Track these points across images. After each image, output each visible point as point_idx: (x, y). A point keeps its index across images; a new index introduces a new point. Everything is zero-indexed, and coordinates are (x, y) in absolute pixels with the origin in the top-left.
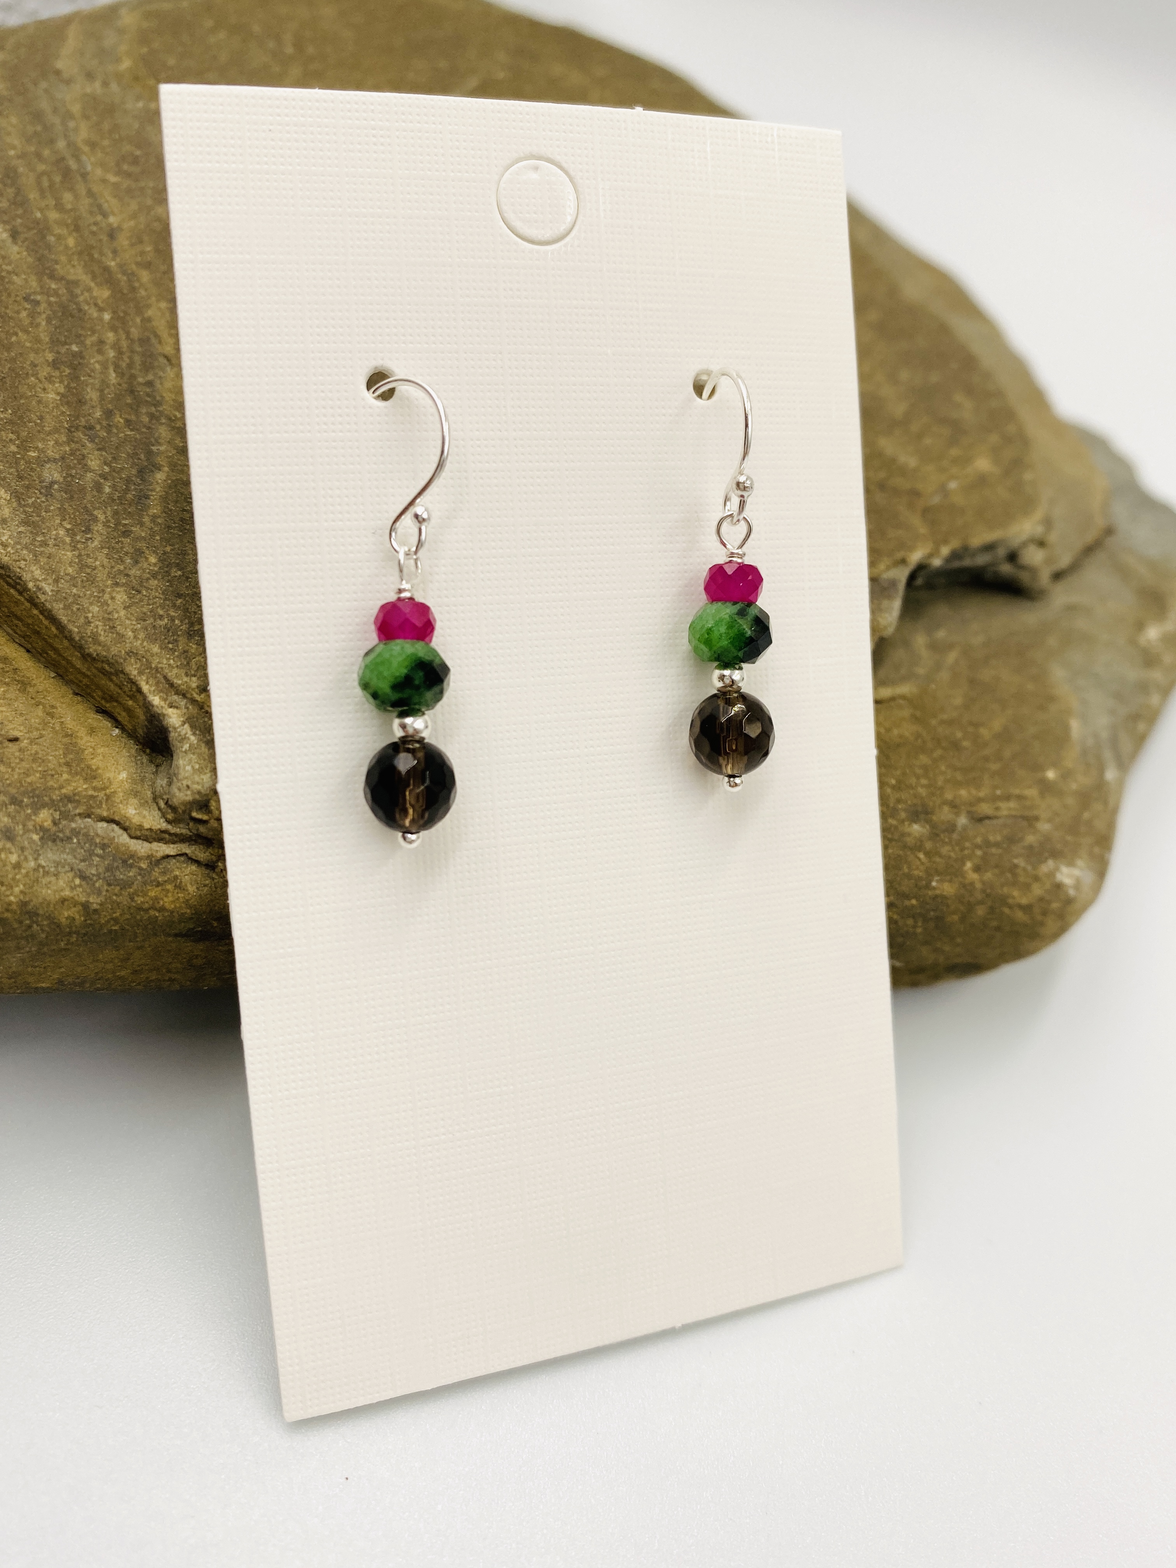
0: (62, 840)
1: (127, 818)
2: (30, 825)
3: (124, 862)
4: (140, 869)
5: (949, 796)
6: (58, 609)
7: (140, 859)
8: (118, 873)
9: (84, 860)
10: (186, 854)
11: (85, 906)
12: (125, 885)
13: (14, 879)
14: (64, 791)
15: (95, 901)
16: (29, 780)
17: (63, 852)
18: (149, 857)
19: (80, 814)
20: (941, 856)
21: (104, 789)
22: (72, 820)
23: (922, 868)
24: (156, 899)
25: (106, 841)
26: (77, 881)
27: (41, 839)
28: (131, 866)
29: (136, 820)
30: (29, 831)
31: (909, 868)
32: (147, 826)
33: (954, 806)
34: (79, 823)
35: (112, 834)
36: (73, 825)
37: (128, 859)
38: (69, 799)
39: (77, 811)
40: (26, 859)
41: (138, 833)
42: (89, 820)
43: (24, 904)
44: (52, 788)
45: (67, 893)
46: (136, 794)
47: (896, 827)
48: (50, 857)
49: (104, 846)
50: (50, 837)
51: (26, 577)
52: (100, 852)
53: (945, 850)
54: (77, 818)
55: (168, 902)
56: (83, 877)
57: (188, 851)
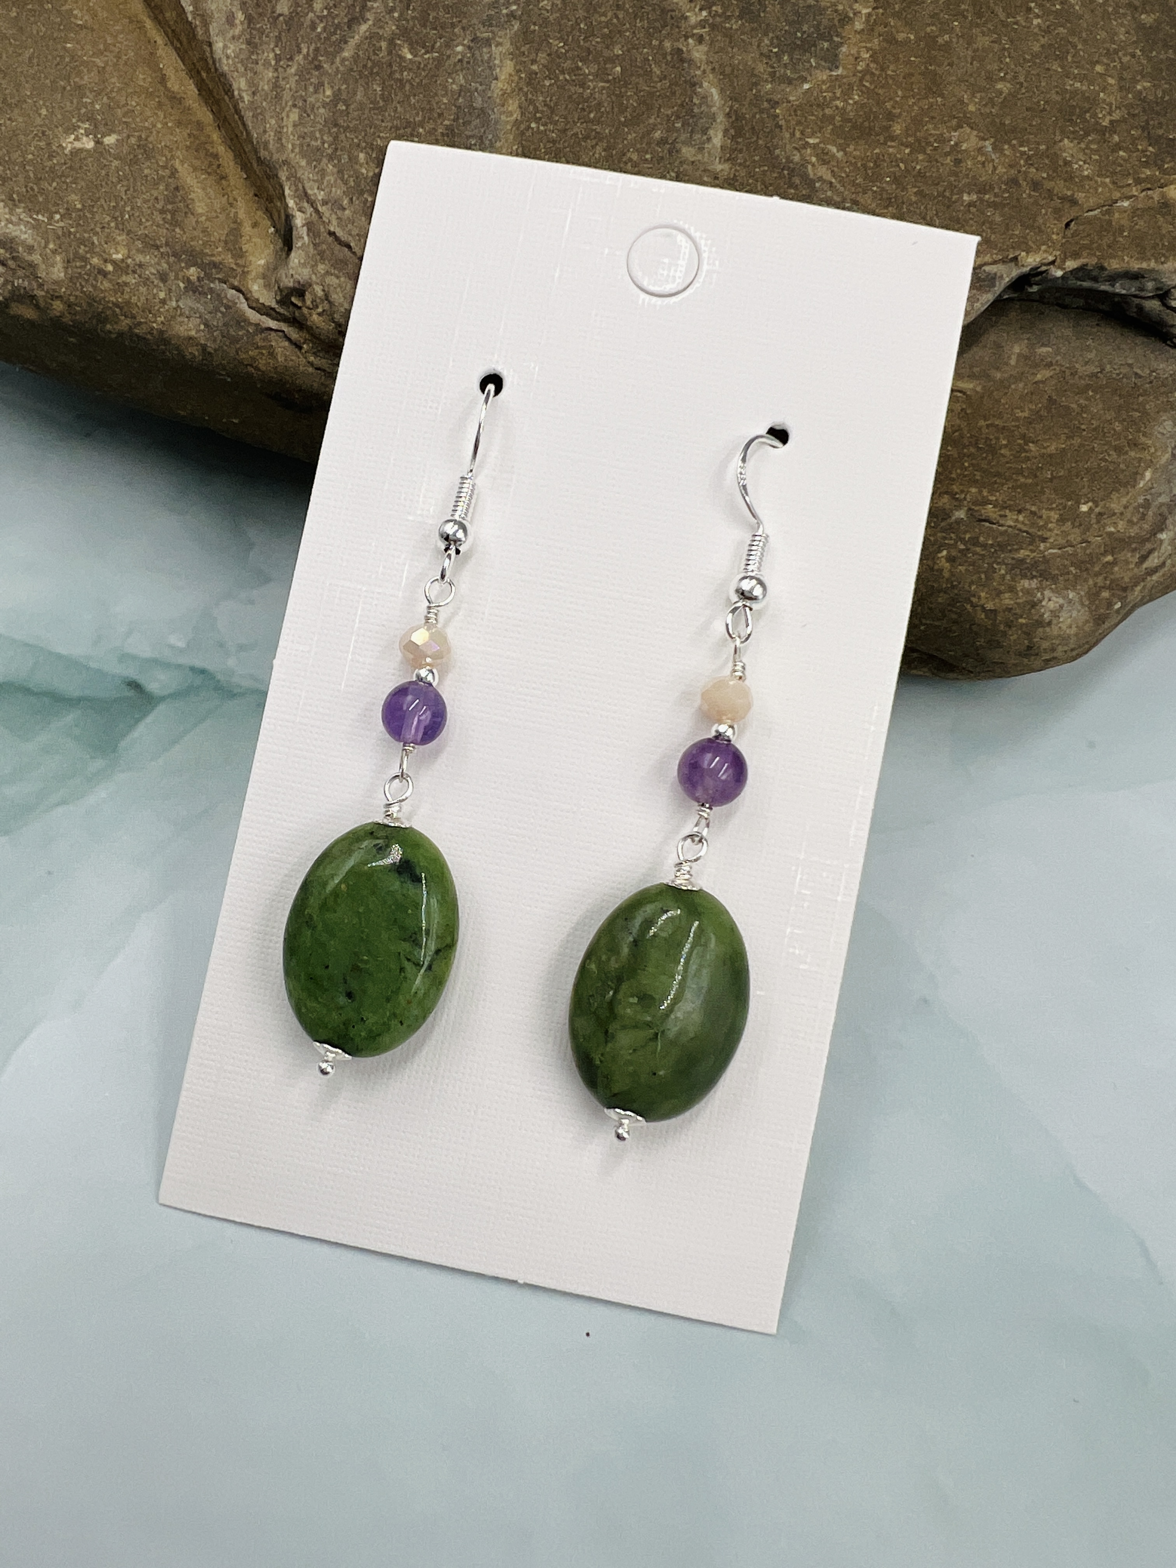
0: (200, 294)
1: (251, 292)
2: (181, 274)
3: (238, 323)
4: (248, 331)
6: (248, 115)
7: (250, 324)
8: (231, 330)
9: (210, 313)
10: (283, 331)
11: (204, 348)
12: (235, 340)
13: (158, 310)
14: (213, 259)
15: (211, 346)
16: (192, 243)
17: (199, 302)
18: (257, 325)
19: (219, 279)
21: (244, 267)
22: (212, 282)
24: (253, 359)
25: (230, 304)
26: (202, 327)
27: (185, 288)
28: (242, 328)
29: (256, 295)
30: (178, 279)
32: (261, 301)
34: (216, 285)
35: (237, 301)
36: (212, 285)
37: (241, 321)
38: (215, 265)
39: (217, 276)
40: (171, 299)
41: (254, 305)
42: (225, 286)
43: (161, 332)
44: (207, 254)
45: (193, 333)
46: (264, 277)
48: (188, 303)
49: (228, 307)
50: (192, 288)
51: (235, 86)
52: (223, 309)
54: (217, 282)
55: (262, 363)
56: (206, 325)
57: (286, 330)
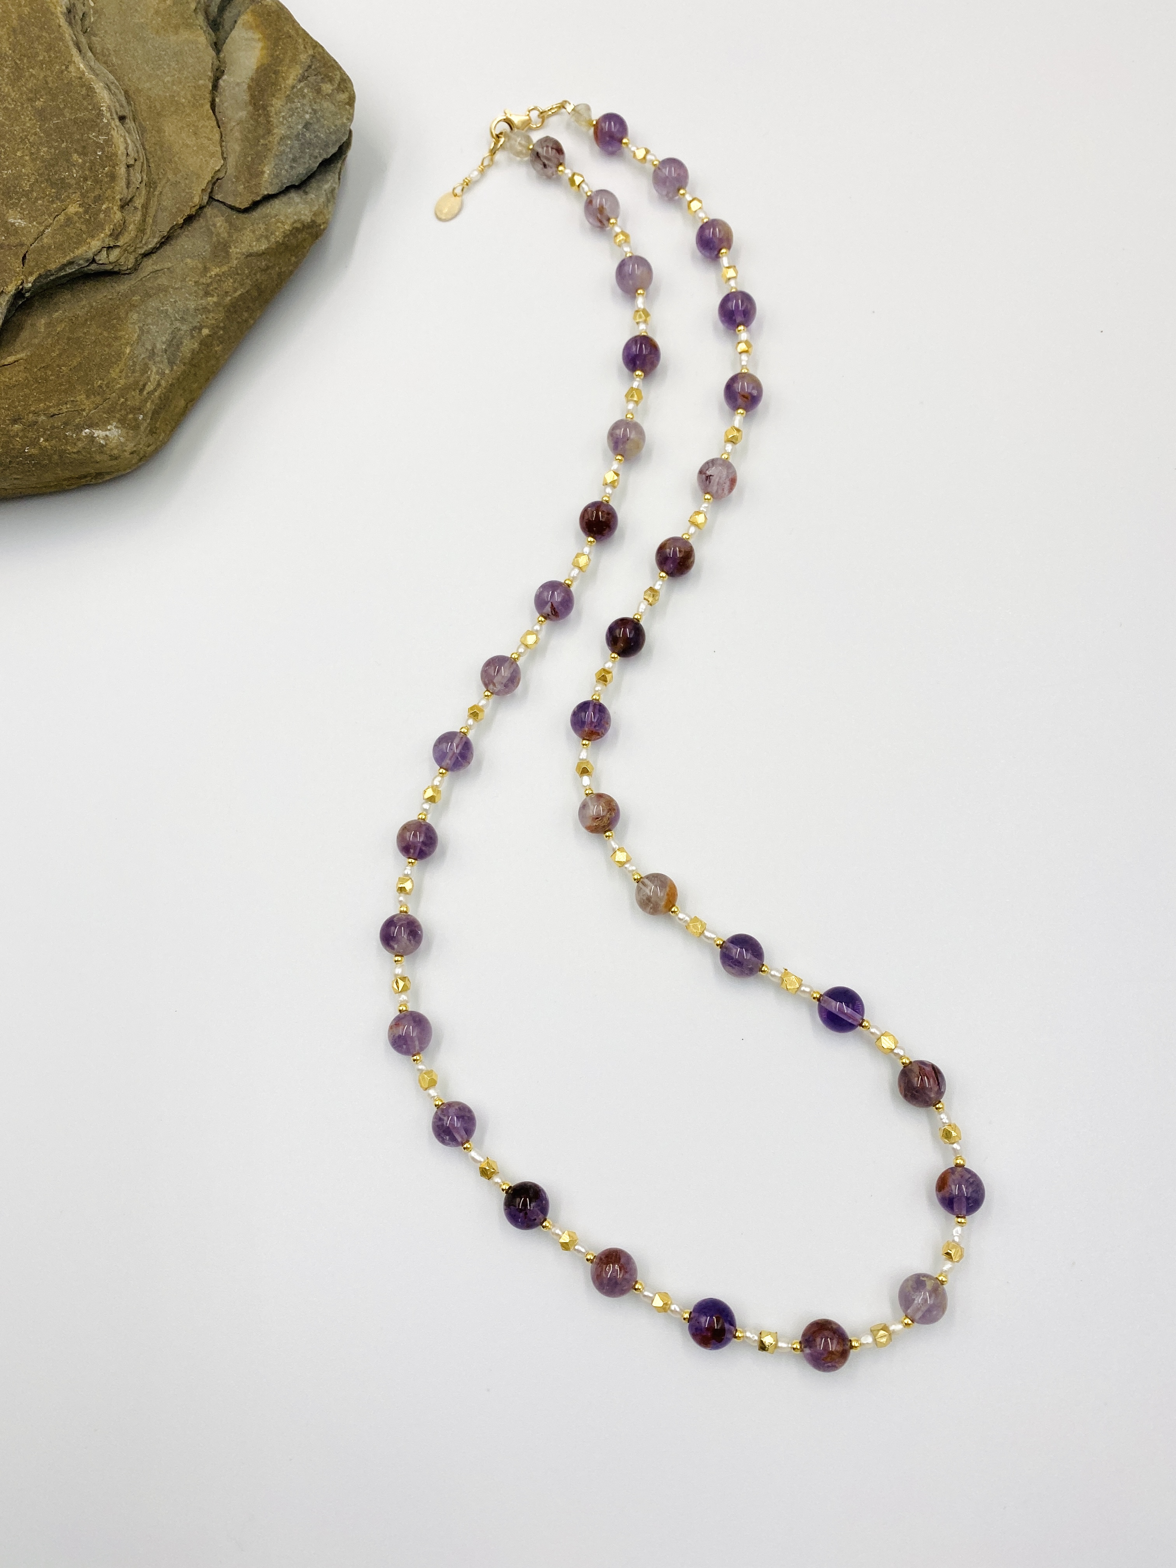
5: (33, 409)
20: (27, 438)
23: (19, 444)
31: (13, 445)
33: (34, 413)
47: (5, 428)
53: (30, 435)
